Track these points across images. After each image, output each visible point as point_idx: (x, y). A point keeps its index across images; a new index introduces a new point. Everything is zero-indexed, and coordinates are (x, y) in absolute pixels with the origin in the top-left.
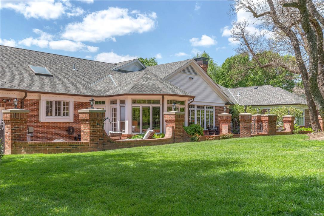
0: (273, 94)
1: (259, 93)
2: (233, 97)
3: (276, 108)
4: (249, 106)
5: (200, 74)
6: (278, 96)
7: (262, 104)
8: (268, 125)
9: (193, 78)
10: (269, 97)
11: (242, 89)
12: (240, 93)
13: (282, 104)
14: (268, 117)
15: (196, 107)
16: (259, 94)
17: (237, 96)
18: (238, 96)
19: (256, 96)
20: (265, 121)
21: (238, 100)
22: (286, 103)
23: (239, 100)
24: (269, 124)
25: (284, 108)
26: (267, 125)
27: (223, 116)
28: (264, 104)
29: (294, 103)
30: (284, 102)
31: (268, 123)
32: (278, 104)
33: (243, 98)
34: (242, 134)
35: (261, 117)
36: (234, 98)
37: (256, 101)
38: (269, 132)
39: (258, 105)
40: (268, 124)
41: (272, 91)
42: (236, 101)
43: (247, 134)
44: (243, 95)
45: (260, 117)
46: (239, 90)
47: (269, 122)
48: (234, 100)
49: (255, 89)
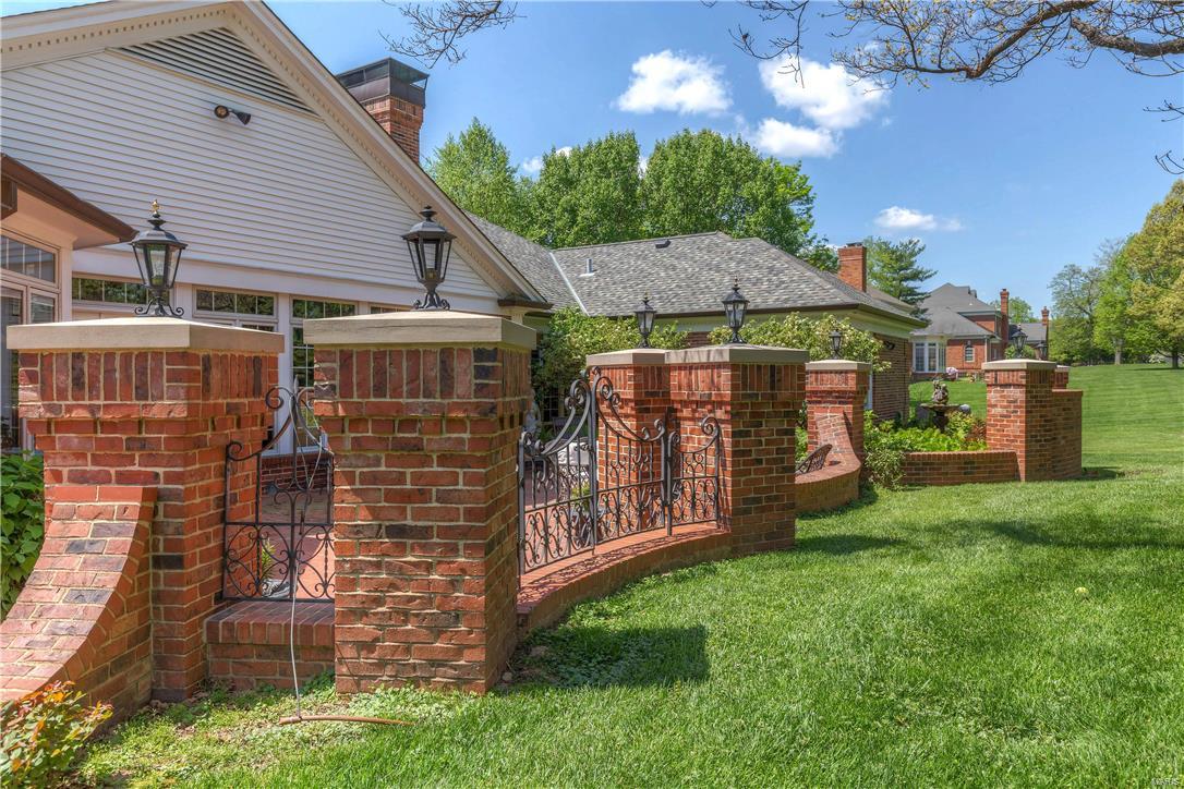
0: (733, 264)
1: (676, 262)
2: (562, 281)
3: (754, 325)
4: (625, 318)
5: (311, 104)
6: (756, 273)
7: (687, 310)
8: (728, 448)
9: (245, 118)
10: (717, 277)
11: (605, 249)
12: (594, 267)
13: (778, 305)
14: (726, 374)
15: (284, 310)
16: (674, 268)
17: (580, 279)
18: (584, 279)
19: (663, 274)
20: (701, 404)
21: (581, 296)
22: (795, 301)
23: (589, 294)
24: (734, 434)
25: (793, 326)
26: (720, 445)
27: (78, 356)
28: (696, 308)
29: (838, 301)
30: (786, 300)
31: (727, 428)
32: (762, 306)
33: (607, 283)
34: (364, 628)
35: (670, 368)
36: (566, 286)
37: (660, 298)
38: (736, 512)
39: (670, 311)
40: (727, 441)
41: (729, 252)
42: (574, 300)
43: (438, 632)
44: (606, 271)
45: (659, 369)
46: (594, 254)
47: (735, 416)
48: (568, 292)
49: (658, 246)
